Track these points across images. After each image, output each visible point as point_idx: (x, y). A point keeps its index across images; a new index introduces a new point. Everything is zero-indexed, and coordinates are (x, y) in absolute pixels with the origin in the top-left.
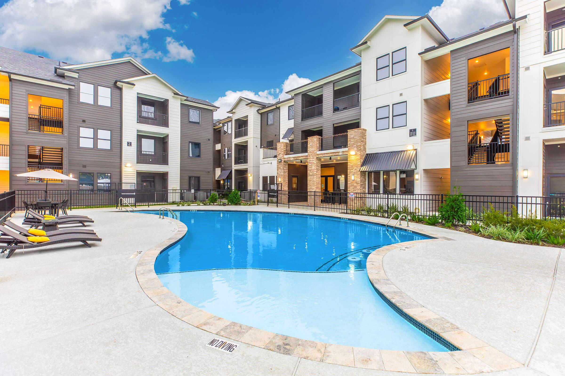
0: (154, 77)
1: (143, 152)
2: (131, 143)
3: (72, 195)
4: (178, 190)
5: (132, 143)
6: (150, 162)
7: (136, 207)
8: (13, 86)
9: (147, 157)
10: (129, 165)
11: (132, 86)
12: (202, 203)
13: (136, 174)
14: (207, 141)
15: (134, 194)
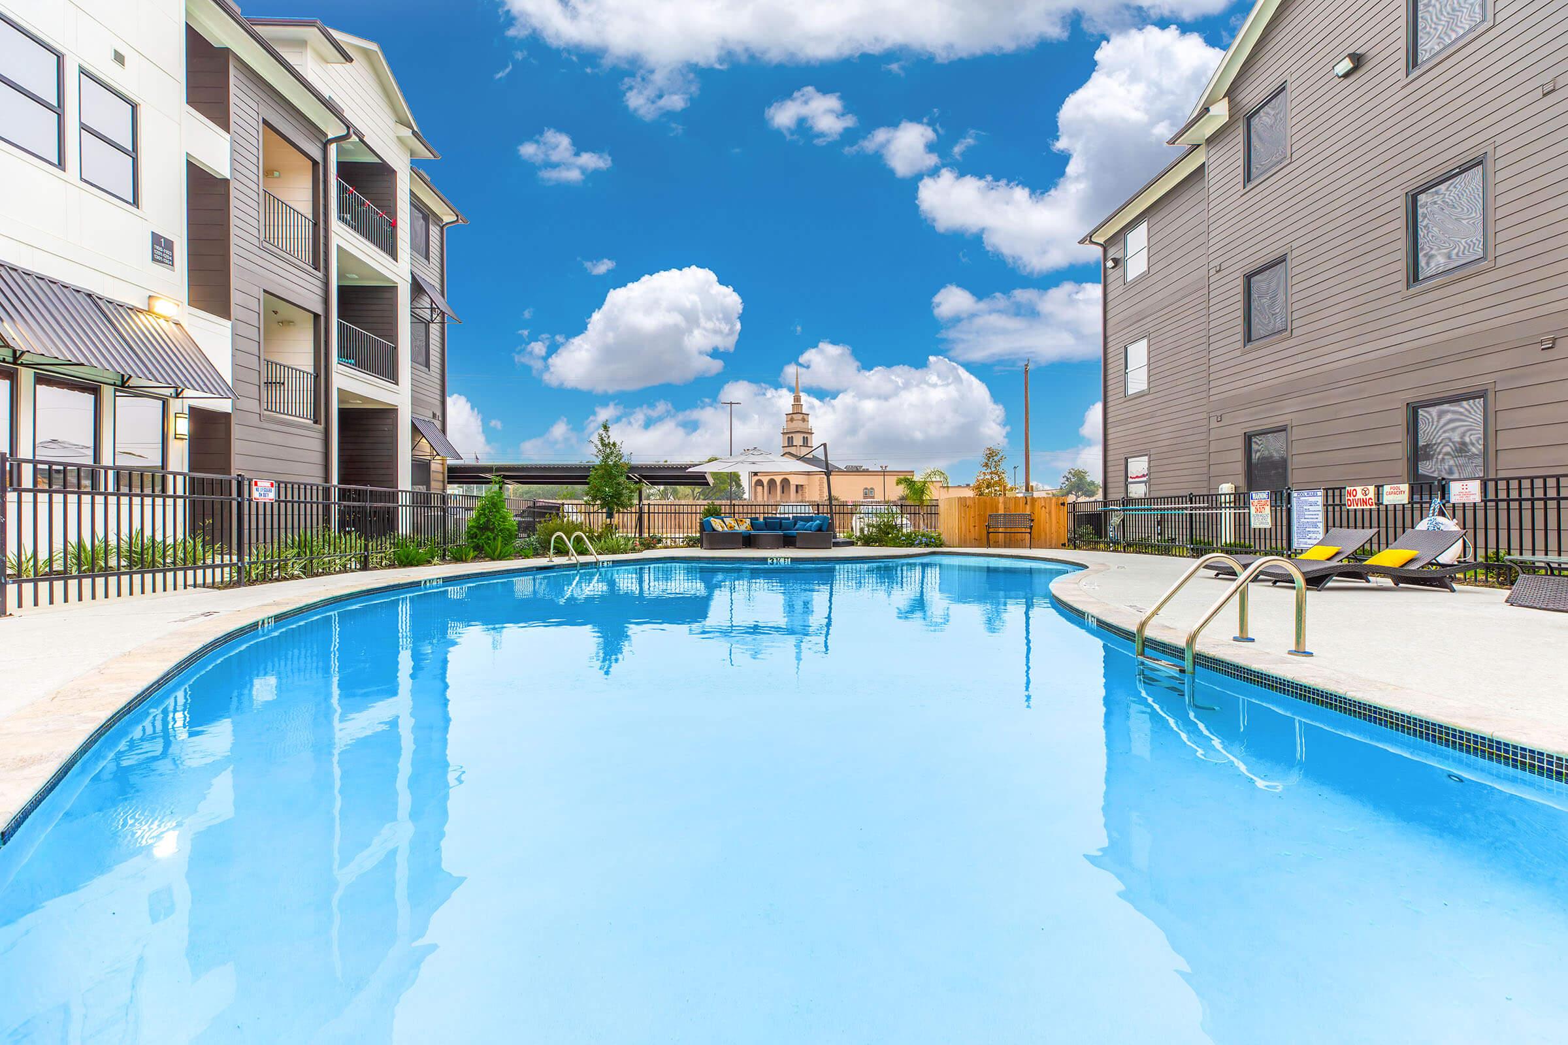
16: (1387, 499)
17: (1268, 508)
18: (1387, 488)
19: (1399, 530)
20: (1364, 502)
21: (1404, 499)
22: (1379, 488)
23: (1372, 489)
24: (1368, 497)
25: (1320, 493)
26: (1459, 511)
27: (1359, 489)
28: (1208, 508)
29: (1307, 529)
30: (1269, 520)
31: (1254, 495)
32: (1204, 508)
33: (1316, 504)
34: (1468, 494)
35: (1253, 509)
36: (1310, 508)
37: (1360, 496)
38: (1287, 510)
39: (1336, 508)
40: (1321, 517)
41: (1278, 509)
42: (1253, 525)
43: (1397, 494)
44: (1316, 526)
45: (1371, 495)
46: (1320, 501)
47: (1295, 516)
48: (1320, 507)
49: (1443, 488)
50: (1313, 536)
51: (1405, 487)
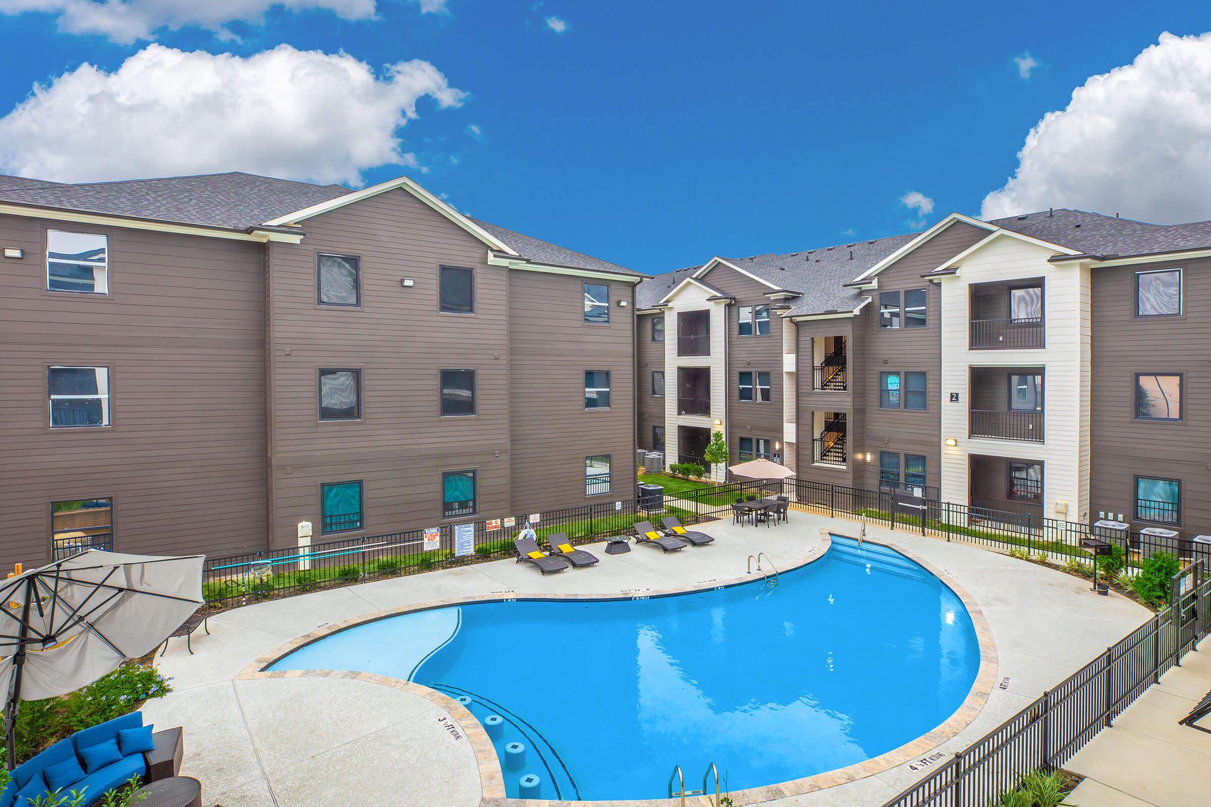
0: (1005, 236)
2: (957, 394)
5: (960, 395)
8: (800, 331)
9: (1024, 418)
10: (950, 441)
11: (955, 274)
13: (967, 462)
15: (920, 507)
16: (506, 525)
17: (438, 538)
18: (506, 520)
20: (496, 527)
21: (513, 524)
22: (502, 520)
23: (499, 520)
24: (497, 525)
25: (472, 525)
27: (493, 521)
28: (387, 544)
29: (464, 545)
30: (438, 544)
31: (427, 532)
32: (382, 545)
33: (470, 531)
34: (536, 519)
35: (426, 540)
36: (467, 534)
37: (494, 524)
38: (451, 537)
39: (480, 532)
40: (472, 537)
41: (444, 537)
42: (425, 549)
43: (510, 522)
44: (469, 542)
45: (499, 523)
46: (472, 529)
47: (457, 539)
48: (472, 532)
49: (527, 518)
50: (468, 547)
51: (513, 518)
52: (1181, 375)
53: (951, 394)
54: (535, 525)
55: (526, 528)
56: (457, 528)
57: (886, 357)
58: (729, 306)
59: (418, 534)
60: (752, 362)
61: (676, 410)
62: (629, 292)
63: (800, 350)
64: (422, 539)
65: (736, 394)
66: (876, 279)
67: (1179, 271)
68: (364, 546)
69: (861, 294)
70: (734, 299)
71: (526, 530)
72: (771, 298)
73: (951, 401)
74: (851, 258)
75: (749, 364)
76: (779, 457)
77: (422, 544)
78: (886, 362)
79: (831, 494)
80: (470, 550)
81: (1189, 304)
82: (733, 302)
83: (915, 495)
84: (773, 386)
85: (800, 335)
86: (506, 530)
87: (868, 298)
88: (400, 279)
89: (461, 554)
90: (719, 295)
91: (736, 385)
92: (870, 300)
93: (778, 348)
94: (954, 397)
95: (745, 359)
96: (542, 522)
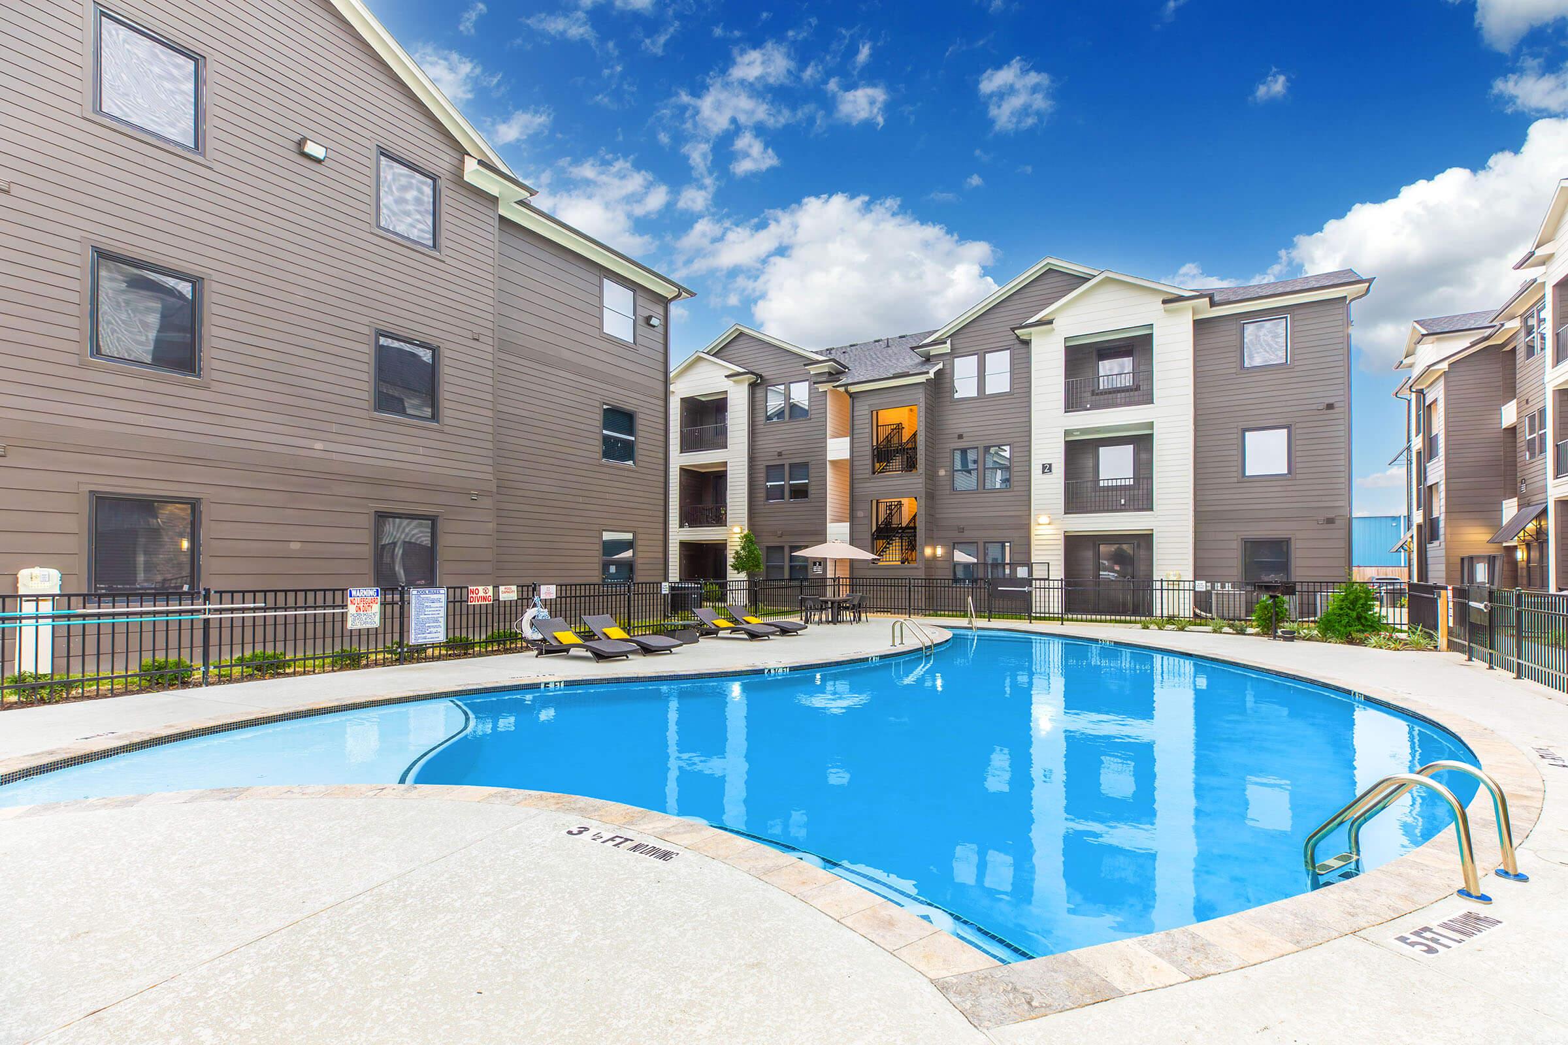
0: (1108, 280)
1: (1101, 482)
2: (1050, 465)
3: (912, 589)
4: (1187, 583)
5: (1053, 466)
6: (1123, 507)
7: (1032, 621)
8: (856, 404)
9: (1114, 493)
10: (1044, 519)
11: (1049, 326)
12: (1230, 626)
13: (1062, 542)
14: (1321, 412)
15: (1026, 589)
16: (503, 597)
17: (376, 608)
18: (502, 588)
19: (513, 616)
20: (484, 599)
21: (514, 596)
22: (496, 587)
23: (491, 588)
24: (487, 595)
25: (443, 592)
26: (545, 603)
27: (480, 588)
29: (427, 625)
30: (377, 619)
31: (354, 593)
32: (254, 610)
33: (439, 601)
34: (550, 593)
35: (352, 609)
36: (432, 605)
37: (481, 594)
38: (402, 608)
39: (457, 605)
40: (443, 613)
41: (389, 608)
42: (349, 626)
43: (509, 593)
44: (437, 621)
45: (490, 593)
46: (443, 598)
47: (413, 613)
48: (443, 604)
49: (535, 589)
50: (434, 630)
51: (514, 588)
52: (1288, 427)
53: (1043, 465)
54: (548, 603)
55: (535, 605)
56: (415, 592)
57: (960, 431)
58: (753, 386)
59: (337, 595)
60: (783, 453)
61: (678, 522)
62: (660, 310)
63: (855, 432)
64: (344, 606)
65: (761, 495)
66: (949, 342)
67: (1286, 318)
68: (207, 607)
69: (928, 359)
70: (761, 377)
71: (536, 609)
72: (812, 373)
73: (1043, 472)
74: (888, 346)
75: (780, 454)
76: (820, 565)
77: (344, 616)
78: (960, 437)
79: (907, 590)
80: (439, 635)
81: (1297, 351)
82: (759, 381)
83: (1019, 576)
84: (812, 479)
85: (855, 409)
86: (502, 605)
87: (938, 363)
88: (297, 138)
89: (421, 641)
90: (741, 370)
91: (762, 483)
92: (940, 366)
93: (821, 432)
94: (1047, 469)
95: (775, 449)
96: (559, 600)
